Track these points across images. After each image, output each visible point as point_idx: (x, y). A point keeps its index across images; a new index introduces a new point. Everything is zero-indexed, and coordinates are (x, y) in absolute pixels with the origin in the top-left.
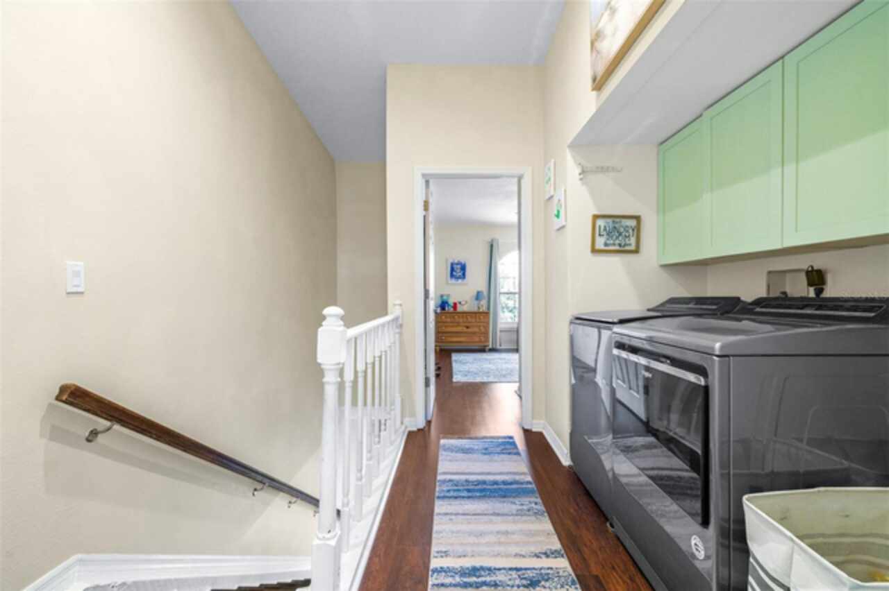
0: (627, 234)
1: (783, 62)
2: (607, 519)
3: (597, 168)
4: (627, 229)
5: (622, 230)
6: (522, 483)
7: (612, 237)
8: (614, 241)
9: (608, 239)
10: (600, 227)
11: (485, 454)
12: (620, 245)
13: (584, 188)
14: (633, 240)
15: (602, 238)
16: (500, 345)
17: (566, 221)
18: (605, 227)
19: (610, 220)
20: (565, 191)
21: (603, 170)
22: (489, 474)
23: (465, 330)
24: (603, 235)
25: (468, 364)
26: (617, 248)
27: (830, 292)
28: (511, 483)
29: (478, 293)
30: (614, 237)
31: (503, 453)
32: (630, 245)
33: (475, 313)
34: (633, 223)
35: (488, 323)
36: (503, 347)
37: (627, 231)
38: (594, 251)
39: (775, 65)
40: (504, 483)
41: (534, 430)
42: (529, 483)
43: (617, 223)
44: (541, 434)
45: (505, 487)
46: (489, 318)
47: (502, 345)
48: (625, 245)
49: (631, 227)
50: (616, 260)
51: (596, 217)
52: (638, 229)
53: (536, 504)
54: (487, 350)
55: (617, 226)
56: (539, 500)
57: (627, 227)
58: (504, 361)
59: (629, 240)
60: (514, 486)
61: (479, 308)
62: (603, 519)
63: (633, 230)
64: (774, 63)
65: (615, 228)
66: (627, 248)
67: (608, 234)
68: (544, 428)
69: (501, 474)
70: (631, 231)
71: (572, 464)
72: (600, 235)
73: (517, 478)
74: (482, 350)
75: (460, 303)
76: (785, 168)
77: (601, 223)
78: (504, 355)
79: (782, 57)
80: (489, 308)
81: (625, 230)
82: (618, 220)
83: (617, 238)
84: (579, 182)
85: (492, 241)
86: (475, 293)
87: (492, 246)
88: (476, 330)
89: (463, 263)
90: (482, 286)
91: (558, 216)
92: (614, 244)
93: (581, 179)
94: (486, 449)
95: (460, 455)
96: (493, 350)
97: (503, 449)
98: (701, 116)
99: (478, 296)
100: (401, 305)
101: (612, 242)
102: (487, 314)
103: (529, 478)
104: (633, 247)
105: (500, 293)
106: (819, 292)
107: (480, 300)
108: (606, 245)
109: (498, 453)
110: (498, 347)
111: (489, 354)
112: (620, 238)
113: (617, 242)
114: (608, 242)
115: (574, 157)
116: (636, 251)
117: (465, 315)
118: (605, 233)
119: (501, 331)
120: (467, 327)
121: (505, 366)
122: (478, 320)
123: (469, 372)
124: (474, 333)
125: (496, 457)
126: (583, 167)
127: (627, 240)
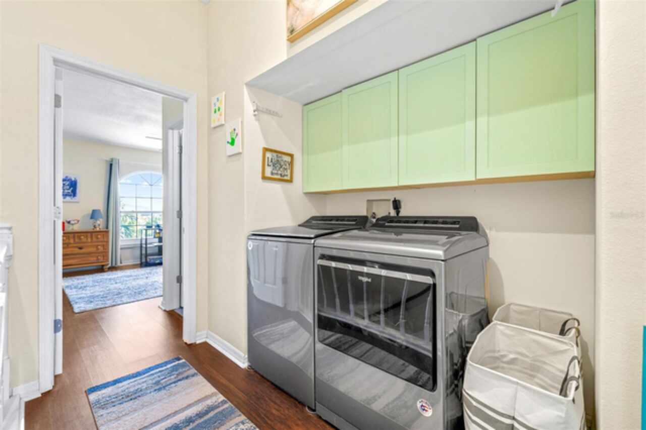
0: (286, 167)
1: (398, 73)
2: (303, 405)
3: (267, 110)
4: (286, 163)
5: (282, 163)
6: (217, 407)
7: (276, 168)
8: (278, 171)
9: (273, 169)
10: (268, 158)
11: (160, 389)
12: (281, 175)
13: (257, 123)
14: (289, 172)
15: (269, 167)
16: (121, 263)
17: (243, 148)
18: (272, 159)
19: (275, 154)
20: (242, 122)
21: (269, 112)
22: (175, 413)
23: (77, 251)
24: (270, 166)
25: (88, 288)
26: (279, 177)
27: (403, 213)
28: (207, 412)
29: (94, 211)
30: (278, 168)
31: (180, 380)
32: (287, 175)
33: (91, 233)
34: (288, 159)
35: (107, 242)
36: (123, 264)
37: (286, 165)
38: (264, 178)
39: (394, 72)
40: (200, 415)
41: (198, 342)
42: (223, 402)
43: (280, 157)
44: (205, 345)
45: (202, 420)
46: (108, 237)
47: (123, 262)
48: (284, 176)
49: (288, 162)
50: (277, 187)
51: (266, 150)
52: (291, 164)
53: (243, 423)
54: (106, 270)
55: (279, 159)
56: (243, 418)
57: (285, 161)
58: (131, 278)
59: (287, 172)
60: (211, 414)
61: (95, 227)
62: (300, 406)
63: (289, 165)
64: (393, 71)
65: (278, 161)
66: (285, 178)
67: (273, 166)
68: (207, 338)
69: (190, 406)
70: (288, 165)
71: (250, 364)
72: (268, 165)
73: (209, 402)
74: (101, 270)
75: (69, 222)
76: (400, 137)
77: (268, 155)
78: (128, 272)
79: (398, 69)
80: (107, 228)
81: (284, 163)
82: (280, 155)
83: (280, 168)
84: (253, 118)
85: (112, 160)
86: (91, 212)
87: (111, 165)
88: (93, 250)
89: (73, 179)
90: (99, 204)
91: (232, 143)
92: (277, 174)
93: (255, 115)
94: (158, 383)
95: (127, 406)
96: (113, 268)
97: (178, 375)
98: (341, 91)
99: (94, 215)
100: (10, 229)
101: (276, 172)
102: (106, 232)
103: (221, 398)
104: (288, 178)
105: (121, 212)
106: (398, 213)
107: (97, 220)
108: (272, 174)
109: (175, 382)
110: (119, 264)
111: (110, 273)
112: (281, 169)
113: (279, 172)
114: (274, 172)
115: (249, 94)
116: (291, 181)
117: (76, 235)
118: (270, 164)
119: (121, 249)
120: (80, 248)
121: (134, 283)
122: (94, 239)
123: (93, 297)
124: (89, 254)
125: (174, 388)
126: (257, 106)
127: (285, 171)
